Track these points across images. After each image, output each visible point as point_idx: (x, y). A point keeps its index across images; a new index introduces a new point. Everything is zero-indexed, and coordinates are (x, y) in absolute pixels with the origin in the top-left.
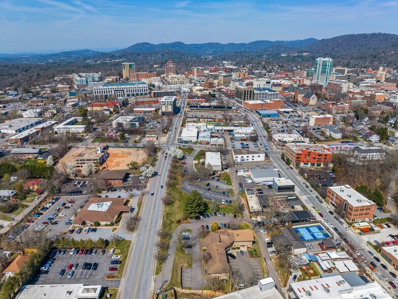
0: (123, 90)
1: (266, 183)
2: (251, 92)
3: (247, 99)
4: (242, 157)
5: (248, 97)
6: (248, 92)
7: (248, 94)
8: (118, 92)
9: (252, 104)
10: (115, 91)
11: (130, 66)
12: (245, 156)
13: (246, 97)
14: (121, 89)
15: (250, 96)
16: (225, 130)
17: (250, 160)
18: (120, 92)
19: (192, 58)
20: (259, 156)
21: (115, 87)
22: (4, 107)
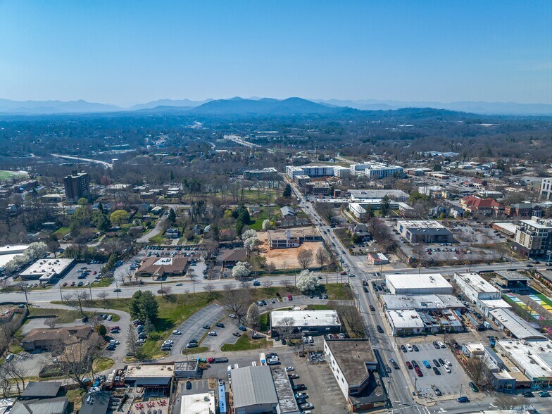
22: (444, 178)
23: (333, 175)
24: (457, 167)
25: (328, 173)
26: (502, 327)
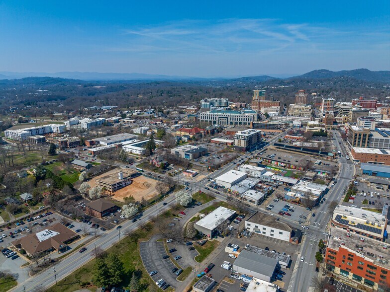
0: (227, 118)
1: (244, 279)
2: (365, 135)
3: (359, 145)
4: (257, 227)
5: (359, 142)
6: (360, 135)
7: (359, 139)
8: (222, 119)
9: (359, 154)
10: (219, 118)
11: (260, 93)
12: (261, 227)
13: (357, 143)
14: (225, 116)
15: (364, 142)
16: (283, 182)
17: (268, 234)
18: (224, 119)
19: (371, 86)
20: (281, 233)
21: (220, 114)
22: (134, 122)
23: (51, 132)
24: (132, 114)
25: (48, 131)
26: (282, 183)
